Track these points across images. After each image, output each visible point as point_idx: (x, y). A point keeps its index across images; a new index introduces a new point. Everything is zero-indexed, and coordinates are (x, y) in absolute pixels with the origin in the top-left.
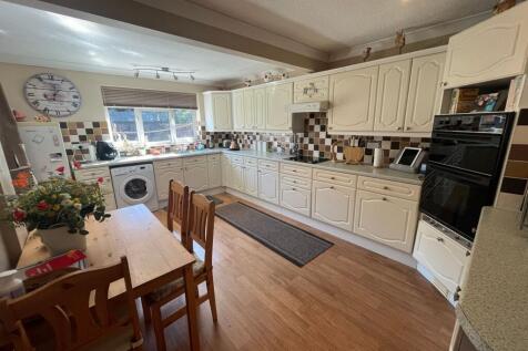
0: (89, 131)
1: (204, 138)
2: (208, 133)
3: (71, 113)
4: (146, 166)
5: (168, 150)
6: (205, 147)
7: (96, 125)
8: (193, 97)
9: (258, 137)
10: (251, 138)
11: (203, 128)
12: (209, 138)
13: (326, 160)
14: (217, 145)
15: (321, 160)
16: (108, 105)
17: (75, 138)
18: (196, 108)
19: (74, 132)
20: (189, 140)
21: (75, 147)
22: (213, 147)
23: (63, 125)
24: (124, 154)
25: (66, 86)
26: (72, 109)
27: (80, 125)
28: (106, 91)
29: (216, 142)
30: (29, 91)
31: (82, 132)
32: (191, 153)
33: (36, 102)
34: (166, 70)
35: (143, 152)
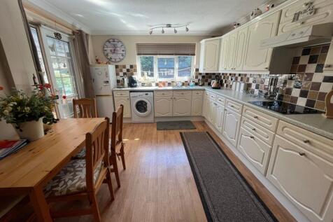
0: (128, 70)
1: (197, 77)
2: (200, 74)
3: (121, 60)
4: (149, 93)
5: (169, 84)
6: (196, 84)
7: (131, 67)
8: (193, 47)
9: (239, 78)
10: (234, 79)
11: (197, 70)
12: (200, 77)
13: (316, 112)
14: (206, 83)
15: (308, 111)
16: (139, 54)
17: (121, 74)
18: (194, 55)
19: (121, 71)
20: (186, 78)
21: (121, 79)
22: (203, 85)
23: (117, 67)
24: (143, 85)
25: (119, 44)
26: (121, 57)
27: (124, 67)
28: (139, 46)
29: (206, 81)
30: (105, 49)
31: (125, 70)
32: (184, 87)
33: (107, 55)
34: (169, 26)
35: (154, 84)
